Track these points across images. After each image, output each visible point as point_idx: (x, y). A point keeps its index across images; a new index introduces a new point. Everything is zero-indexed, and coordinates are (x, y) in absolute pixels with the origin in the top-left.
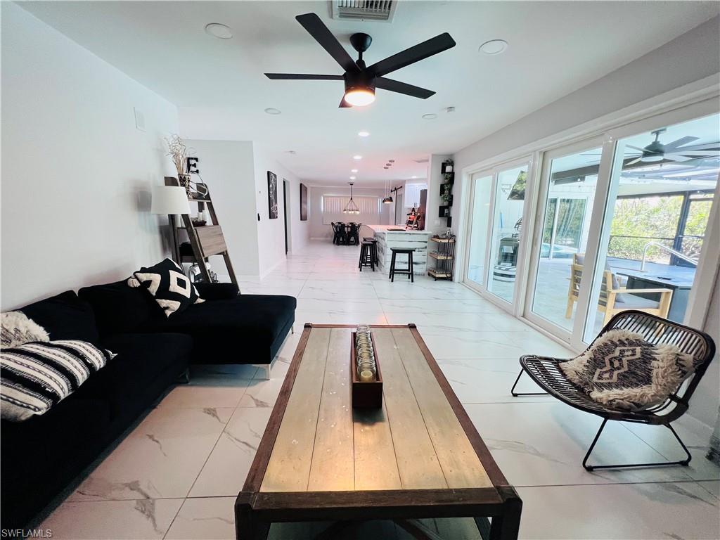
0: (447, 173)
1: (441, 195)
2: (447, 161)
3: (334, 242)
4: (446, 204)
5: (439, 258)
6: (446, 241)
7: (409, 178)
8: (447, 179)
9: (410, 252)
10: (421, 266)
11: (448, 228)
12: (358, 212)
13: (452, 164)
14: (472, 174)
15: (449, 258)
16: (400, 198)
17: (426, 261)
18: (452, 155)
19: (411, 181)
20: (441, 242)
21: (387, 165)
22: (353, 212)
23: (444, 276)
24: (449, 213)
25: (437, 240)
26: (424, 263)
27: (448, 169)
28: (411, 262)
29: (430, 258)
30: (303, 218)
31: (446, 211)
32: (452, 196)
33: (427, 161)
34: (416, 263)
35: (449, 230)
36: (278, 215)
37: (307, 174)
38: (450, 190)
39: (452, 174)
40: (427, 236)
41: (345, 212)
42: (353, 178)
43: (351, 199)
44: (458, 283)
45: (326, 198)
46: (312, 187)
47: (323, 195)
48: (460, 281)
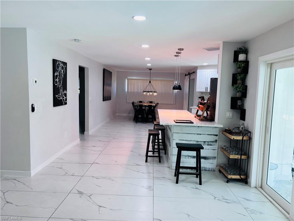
0: (241, 62)
1: (233, 85)
2: (240, 48)
3: (134, 119)
4: (238, 95)
5: (232, 157)
6: (240, 138)
7: (201, 64)
8: (239, 68)
9: (197, 148)
10: (211, 161)
11: (242, 122)
12: (155, 94)
13: (245, 51)
14: (271, 64)
15: (243, 157)
16: (192, 83)
17: (216, 156)
18: (245, 42)
19: (203, 67)
20: (234, 140)
21: (177, 53)
22: (151, 93)
23: (238, 177)
24: (243, 104)
25: (228, 135)
26: (215, 158)
27: (242, 57)
28: (199, 158)
29: (221, 154)
30: (106, 98)
31: (239, 103)
32: (246, 86)
33: (218, 49)
34: (205, 158)
35: (243, 124)
36: (68, 101)
37: (109, 61)
38: (244, 80)
39: (246, 63)
40: (218, 129)
41: (145, 93)
42: (149, 65)
43: (150, 82)
44: (254, 187)
45: (129, 81)
46: (117, 71)
47: (127, 78)
48: (257, 186)
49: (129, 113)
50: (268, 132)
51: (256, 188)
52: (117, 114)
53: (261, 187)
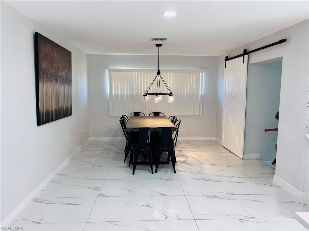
12: (171, 99)
43: (159, 73)
45: (113, 73)
46: (88, 56)
47: (108, 68)
49: (115, 135)
52: (91, 139)
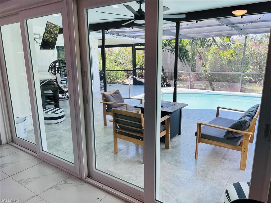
44: (6, 144)
48: (8, 142)
50: (6, 89)
51: (7, 143)
53: (13, 141)
